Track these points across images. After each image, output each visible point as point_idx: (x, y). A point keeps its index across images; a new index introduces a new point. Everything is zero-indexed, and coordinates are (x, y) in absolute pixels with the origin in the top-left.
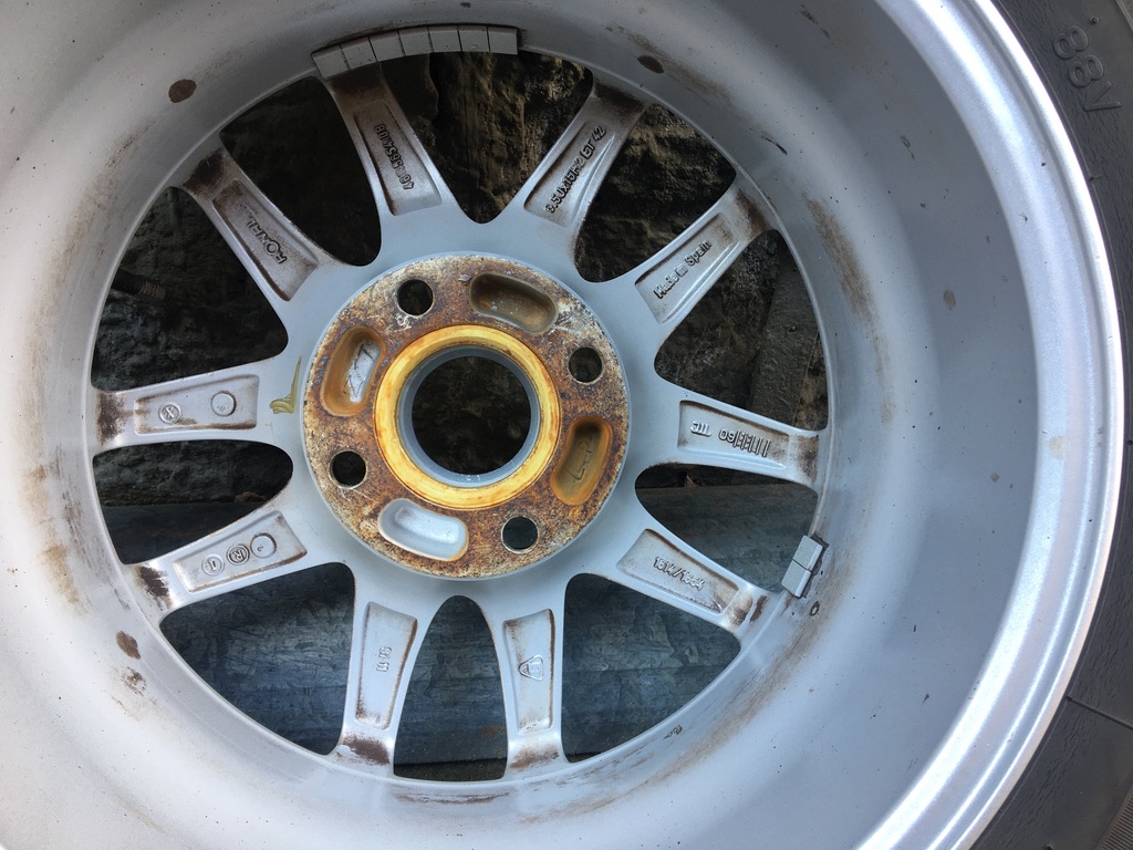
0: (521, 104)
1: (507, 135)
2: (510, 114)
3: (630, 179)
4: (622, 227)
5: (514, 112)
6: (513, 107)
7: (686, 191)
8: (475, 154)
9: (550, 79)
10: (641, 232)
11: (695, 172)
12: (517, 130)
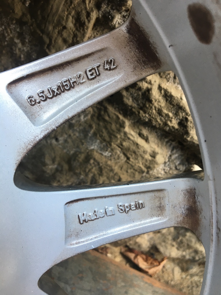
0: (94, 15)
1: (77, 29)
2: (84, 17)
3: (132, 97)
4: (115, 117)
5: (87, 18)
6: (88, 15)
7: (157, 121)
8: (51, 28)
9: (119, 11)
10: (122, 126)
11: (167, 115)
12: (83, 30)
